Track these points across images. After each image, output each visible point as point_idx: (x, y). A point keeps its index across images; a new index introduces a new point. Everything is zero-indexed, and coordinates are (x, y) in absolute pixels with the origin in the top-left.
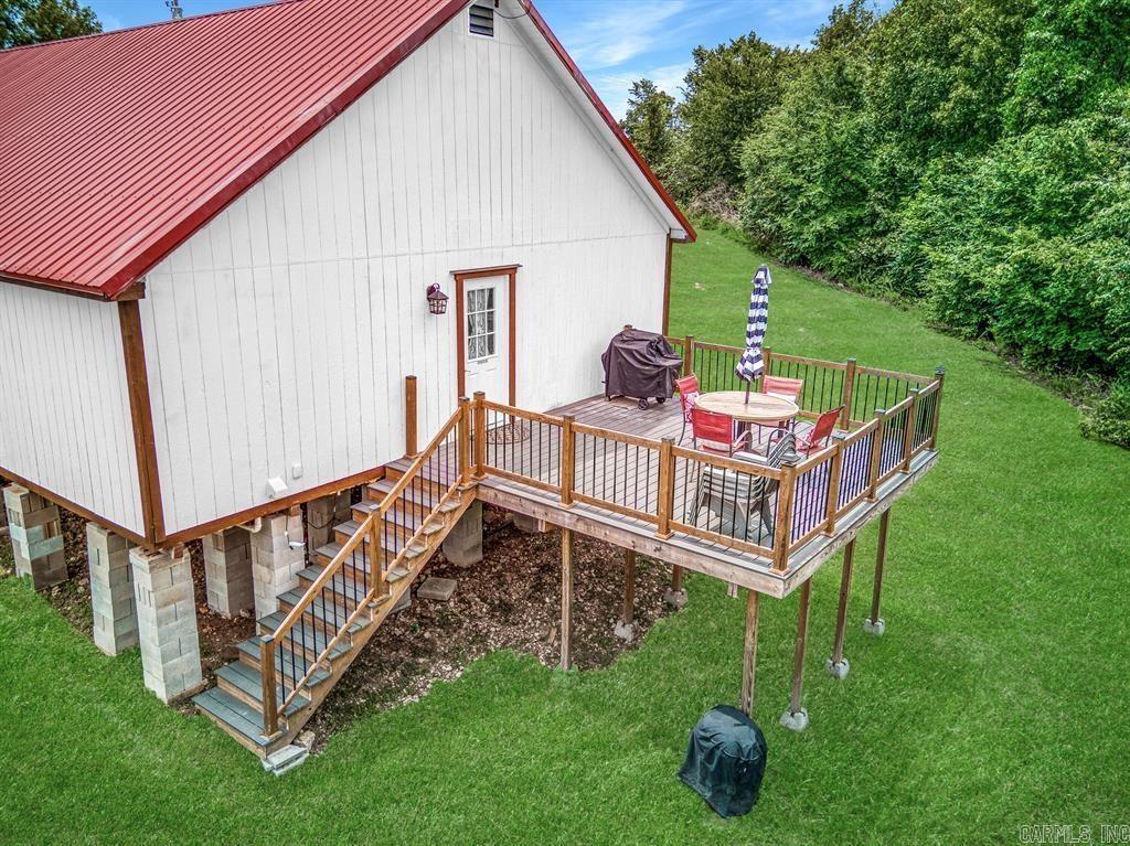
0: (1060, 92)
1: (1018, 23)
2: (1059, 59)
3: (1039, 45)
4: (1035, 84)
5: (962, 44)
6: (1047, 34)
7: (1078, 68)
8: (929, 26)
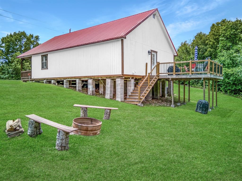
0: (227, 48)
1: (218, 37)
2: (226, 42)
3: (222, 40)
4: (222, 46)
5: (208, 42)
6: (223, 38)
7: (229, 43)
8: (202, 40)
